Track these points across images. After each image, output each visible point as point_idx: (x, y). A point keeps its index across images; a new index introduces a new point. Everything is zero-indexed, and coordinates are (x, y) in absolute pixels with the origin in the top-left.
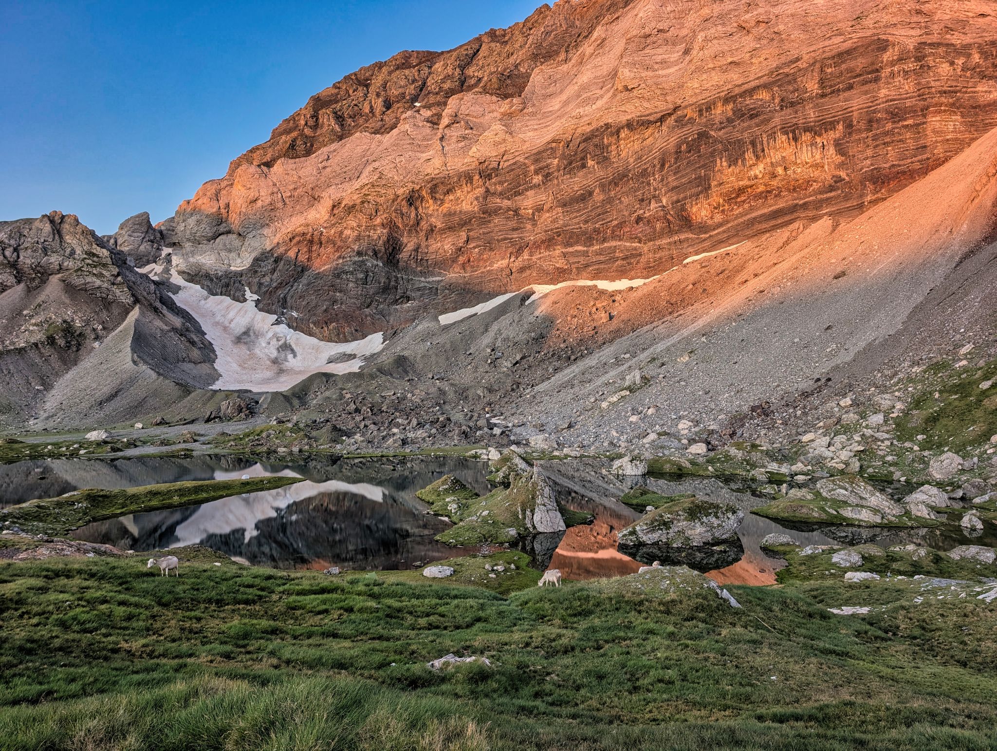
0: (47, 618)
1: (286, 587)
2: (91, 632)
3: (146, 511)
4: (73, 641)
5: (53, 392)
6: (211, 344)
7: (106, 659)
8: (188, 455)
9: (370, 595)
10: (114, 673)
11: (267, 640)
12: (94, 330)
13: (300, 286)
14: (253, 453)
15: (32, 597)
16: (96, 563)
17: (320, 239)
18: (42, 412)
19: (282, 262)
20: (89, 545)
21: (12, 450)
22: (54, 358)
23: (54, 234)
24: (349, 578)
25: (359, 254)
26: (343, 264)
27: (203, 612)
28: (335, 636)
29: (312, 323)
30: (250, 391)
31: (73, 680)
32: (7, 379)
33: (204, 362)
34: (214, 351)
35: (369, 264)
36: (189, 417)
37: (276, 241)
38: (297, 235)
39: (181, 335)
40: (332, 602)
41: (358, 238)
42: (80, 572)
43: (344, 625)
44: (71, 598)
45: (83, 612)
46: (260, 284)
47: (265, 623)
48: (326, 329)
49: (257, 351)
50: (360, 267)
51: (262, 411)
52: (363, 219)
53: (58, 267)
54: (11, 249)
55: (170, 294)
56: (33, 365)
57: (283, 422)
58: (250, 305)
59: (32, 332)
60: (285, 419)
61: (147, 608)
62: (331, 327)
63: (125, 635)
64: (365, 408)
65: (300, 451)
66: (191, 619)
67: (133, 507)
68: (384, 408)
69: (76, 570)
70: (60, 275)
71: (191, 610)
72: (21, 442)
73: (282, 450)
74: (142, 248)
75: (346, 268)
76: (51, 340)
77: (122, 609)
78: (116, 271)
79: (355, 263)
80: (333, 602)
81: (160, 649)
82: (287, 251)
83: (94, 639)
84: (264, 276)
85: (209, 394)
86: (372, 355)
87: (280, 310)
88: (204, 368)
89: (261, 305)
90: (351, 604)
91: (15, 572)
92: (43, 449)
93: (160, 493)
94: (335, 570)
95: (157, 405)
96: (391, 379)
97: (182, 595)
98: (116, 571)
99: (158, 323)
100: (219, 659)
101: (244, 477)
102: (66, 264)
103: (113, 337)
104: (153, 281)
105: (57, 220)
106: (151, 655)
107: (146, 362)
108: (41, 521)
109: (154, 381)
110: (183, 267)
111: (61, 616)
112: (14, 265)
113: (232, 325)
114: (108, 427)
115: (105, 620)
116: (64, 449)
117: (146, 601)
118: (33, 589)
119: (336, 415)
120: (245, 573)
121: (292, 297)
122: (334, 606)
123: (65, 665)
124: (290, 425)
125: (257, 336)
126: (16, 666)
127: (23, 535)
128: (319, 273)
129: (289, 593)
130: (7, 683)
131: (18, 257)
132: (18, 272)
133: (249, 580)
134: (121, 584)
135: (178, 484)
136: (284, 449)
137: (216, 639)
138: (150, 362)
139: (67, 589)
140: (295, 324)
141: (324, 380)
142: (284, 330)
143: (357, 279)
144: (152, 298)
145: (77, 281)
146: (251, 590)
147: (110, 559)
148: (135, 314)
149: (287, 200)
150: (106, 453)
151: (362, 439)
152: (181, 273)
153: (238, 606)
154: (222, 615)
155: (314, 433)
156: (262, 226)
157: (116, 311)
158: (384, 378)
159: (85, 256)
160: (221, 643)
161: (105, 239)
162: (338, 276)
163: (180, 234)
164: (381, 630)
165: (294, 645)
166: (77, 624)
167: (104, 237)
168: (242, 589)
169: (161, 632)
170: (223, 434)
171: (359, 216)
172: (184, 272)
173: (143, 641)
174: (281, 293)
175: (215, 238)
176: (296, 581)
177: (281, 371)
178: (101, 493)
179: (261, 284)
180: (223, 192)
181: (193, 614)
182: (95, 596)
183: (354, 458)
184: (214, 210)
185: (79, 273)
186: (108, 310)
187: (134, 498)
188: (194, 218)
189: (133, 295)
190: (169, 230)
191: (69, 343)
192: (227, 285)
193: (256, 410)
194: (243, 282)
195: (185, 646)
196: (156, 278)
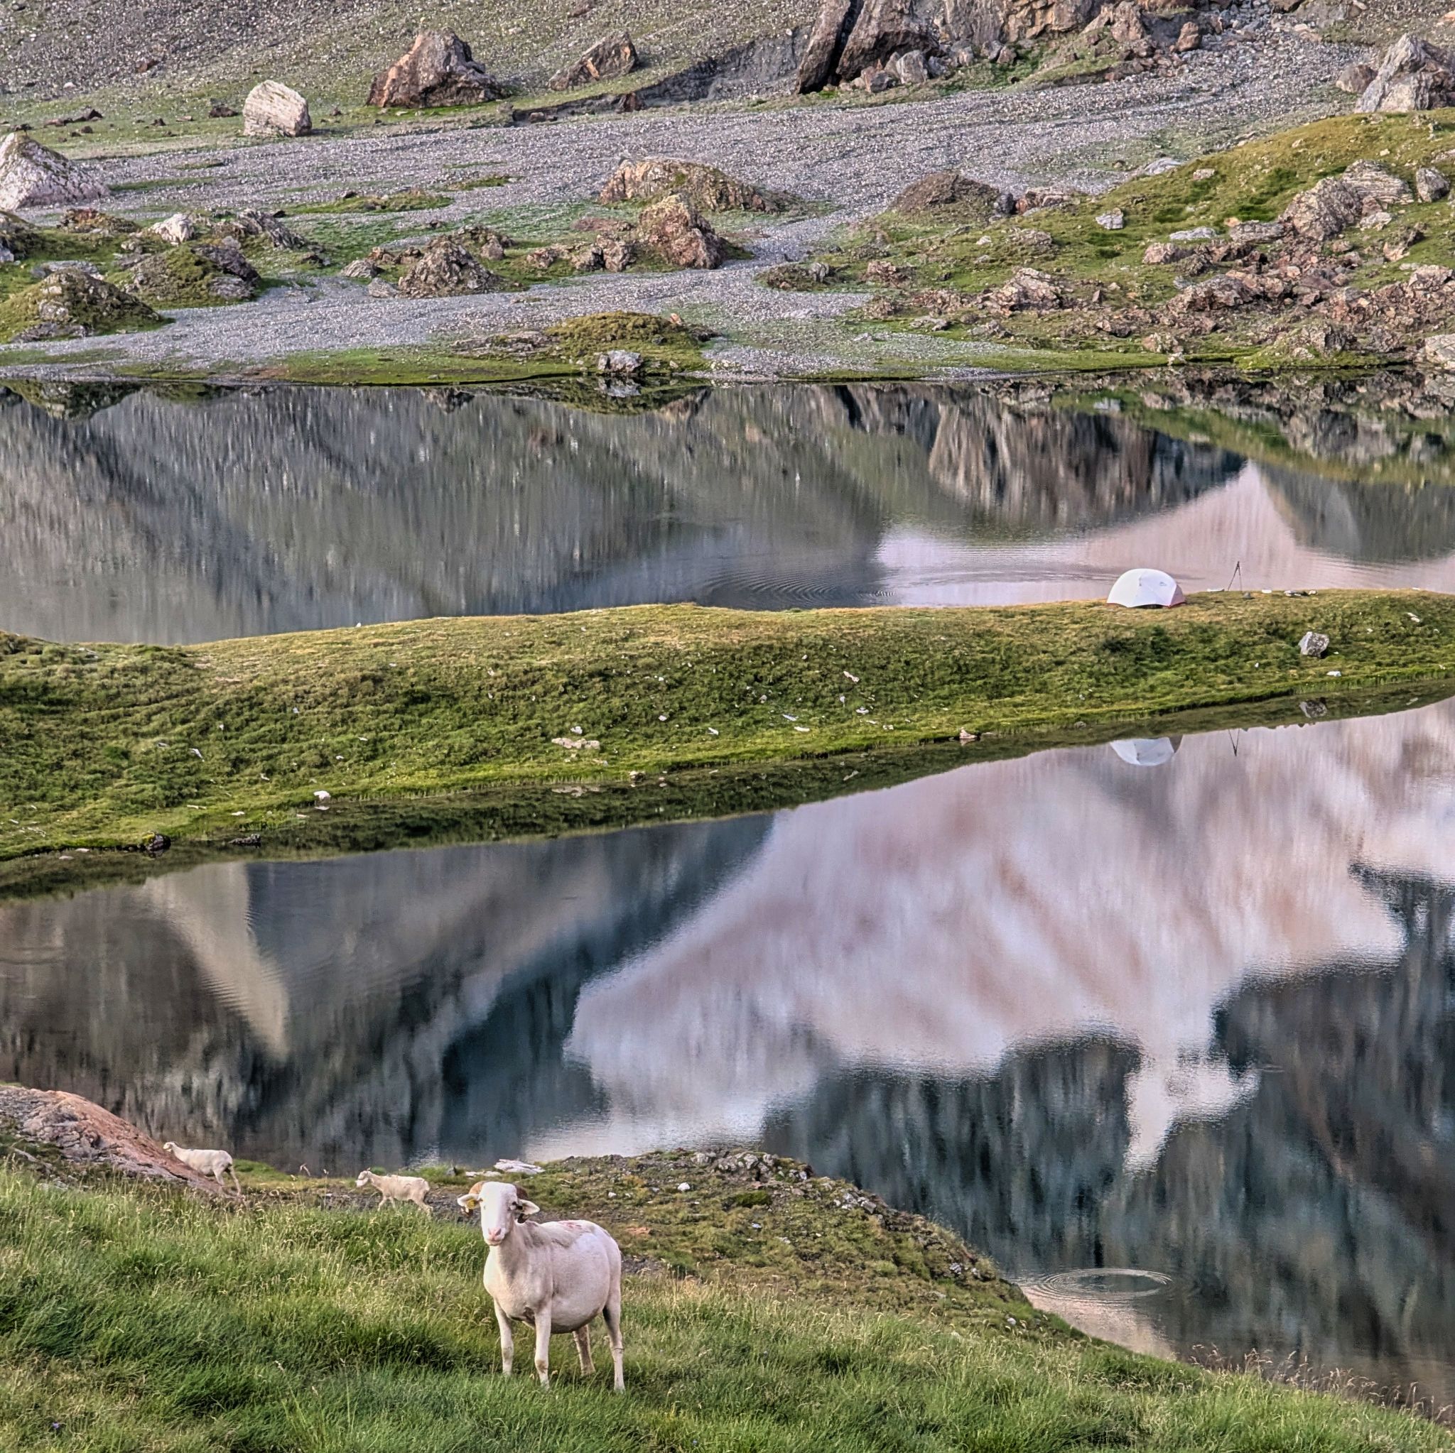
8: (665, 375)
36: (675, 32)
67: (250, 800)
93: (451, 698)
101: (1125, 592)
135: (594, 629)
170: (955, 194)
178: (12, 671)
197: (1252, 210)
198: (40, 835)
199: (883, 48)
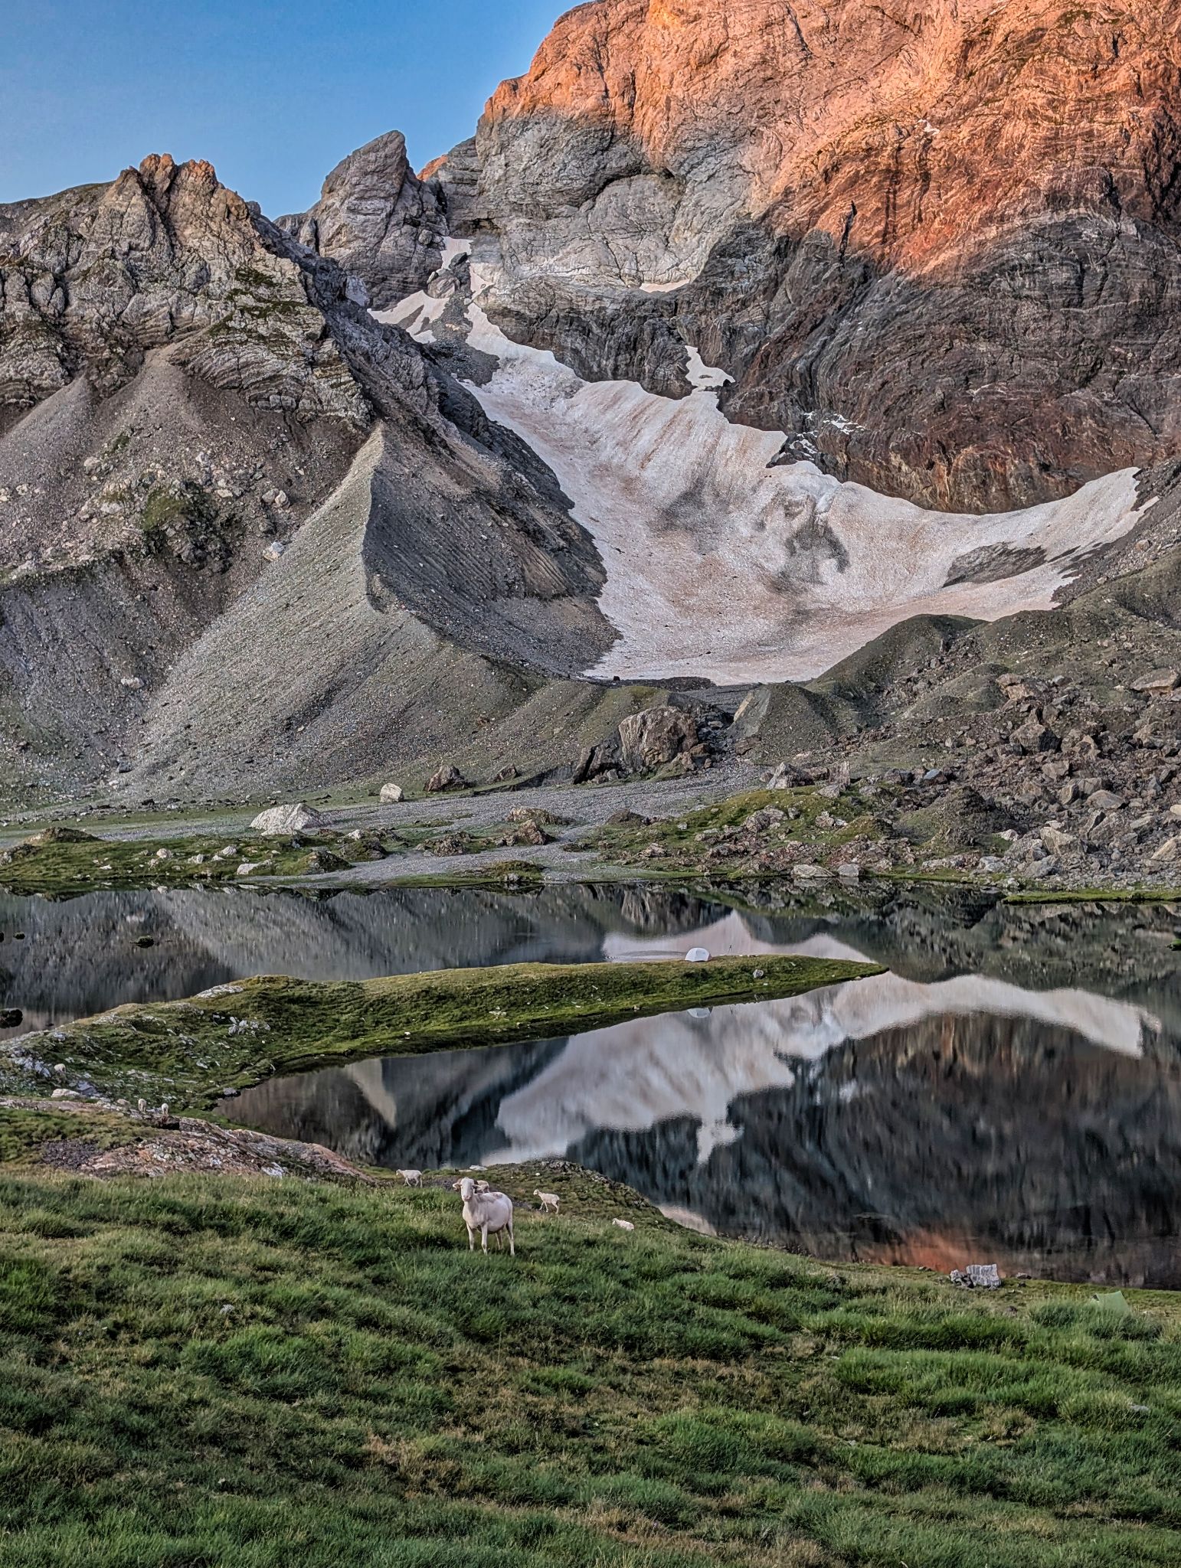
0: (177, 1347)
1: (837, 1315)
2: (289, 1399)
3: (418, 1049)
4: (246, 1418)
5: (166, 693)
6: (587, 536)
7: (333, 1481)
8: (528, 882)
9: (1111, 1369)
10: (358, 1525)
11: (785, 1479)
12: (265, 506)
13: (857, 330)
14: (719, 880)
15: (139, 1285)
16: (293, 1198)
17: (922, 163)
18: (139, 753)
19: (802, 253)
20: (270, 1143)
21: (69, 860)
22: (165, 596)
23: (153, 227)
24: (1039, 1303)
25: (1056, 199)
26: (1001, 242)
27: (590, 1372)
28: (1000, 1491)
29: (898, 449)
30: (706, 683)
31: (252, 1534)
32: (51, 658)
33: (569, 593)
34: (595, 558)
35: (1089, 233)
36: (530, 764)
37: (778, 185)
38: (846, 157)
39: (501, 511)
40: (987, 1378)
41: (1052, 147)
42: (254, 1219)
43: (1026, 1460)
44: (236, 1295)
45: (267, 1338)
46: (733, 334)
47: (774, 1426)
48: (942, 467)
49: (725, 553)
50: (1058, 245)
51: (741, 744)
52: (1068, 76)
53: (166, 324)
54: (49, 278)
55: (468, 385)
56: (111, 616)
57: (809, 782)
58: (702, 404)
59: (107, 519)
60: (813, 773)
61: (434, 1342)
62: (959, 461)
63: (378, 1417)
64: (1074, 733)
65: (865, 875)
66: (556, 1388)
67: (382, 1036)
68: (1143, 734)
69: (243, 1211)
70: (171, 349)
71: (558, 1362)
72: (91, 839)
73: (804, 870)
74: (387, 245)
75: (1011, 252)
76: (156, 542)
77: (369, 1338)
78: (316, 322)
79: (1040, 234)
80: (988, 1381)
81: (475, 1472)
82: (814, 214)
83: (297, 1419)
84: (744, 304)
85: (584, 695)
86: (1100, 552)
87: (793, 414)
88: (569, 614)
89: (735, 403)
90: (1050, 1390)
91: (92, 1209)
92: (144, 860)
93: (453, 998)
94: (989, 1274)
95: (438, 731)
96: (1168, 633)
97: (529, 1313)
98: (350, 1224)
99: (437, 477)
100: (642, 1521)
101: (692, 956)
102: (186, 313)
103: (317, 524)
104: (420, 347)
105: (161, 180)
106: (451, 1485)
107: (407, 600)
108: (147, 1066)
109: (429, 658)
110: (501, 296)
111: (212, 1343)
112: (54, 326)
113: (650, 473)
114: (310, 797)
115: (325, 1367)
116: (198, 859)
117: (432, 1322)
118: (138, 1260)
119: (977, 759)
120: (707, 1259)
121: (833, 367)
122: (993, 1392)
123: (226, 1488)
124: (830, 791)
125: (724, 504)
126: (109, 1475)
127: (104, 1103)
128: (919, 281)
129: (847, 1337)
130: (90, 1518)
131: (67, 303)
132: (67, 347)
133: (720, 1284)
134: (361, 1264)
135: (503, 972)
136: (813, 870)
137: (633, 1460)
138: (418, 597)
139: (224, 1267)
140: (842, 459)
141: (939, 640)
142: (808, 481)
143: (1048, 290)
144: (417, 399)
145: (218, 362)
146: (726, 1316)
147: (330, 1189)
148: (373, 451)
149: (814, 44)
150: (305, 872)
151: (1068, 838)
152: (497, 314)
153: (690, 1363)
154: (646, 1385)
155: (908, 819)
156: (737, 140)
157: (321, 444)
158: (1140, 628)
159: (236, 285)
160: (647, 1475)
161: (287, 229)
162: (982, 284)
163: (492, 192)
164: (1153, 1490)
165: (868, 1504)
166: (253, 1371)
167: (284, 221)
168: (701, 1310)
169: (475, 1420)
170: (629, 818)
171: (1053, 68)
172: (505, 313)
173: (428, 1441)
174: (796, 358)
175: (592, 193)
176: (866, 1300)
177: (801, 616)
178: (298, 992)
179: (734, 332)
180: (619, 40)
181: (561, 1373)
182: (295, 1293)
183: (1039, 903)
184: (591, 102)
185: (222, 337)
186: (300, 445)
187: (384, 1008)
188: (532, 135)
189: (366, 395)
190: (461, 182)
191: (202, 548)
192: (632, 345)
193: (726, 744)
194: (680, 331)
195: (544, 1471)
196: (427, 338)
197: (732, 822)
198: (307, 1049)
199: (603, 768)
